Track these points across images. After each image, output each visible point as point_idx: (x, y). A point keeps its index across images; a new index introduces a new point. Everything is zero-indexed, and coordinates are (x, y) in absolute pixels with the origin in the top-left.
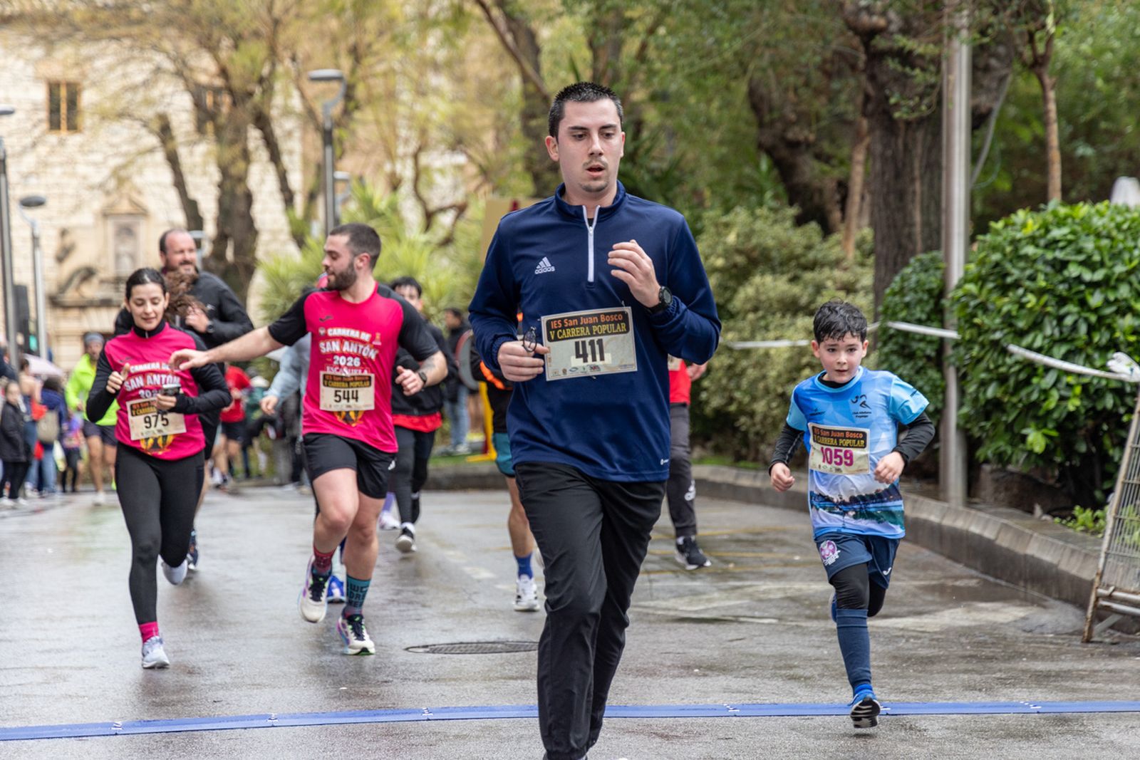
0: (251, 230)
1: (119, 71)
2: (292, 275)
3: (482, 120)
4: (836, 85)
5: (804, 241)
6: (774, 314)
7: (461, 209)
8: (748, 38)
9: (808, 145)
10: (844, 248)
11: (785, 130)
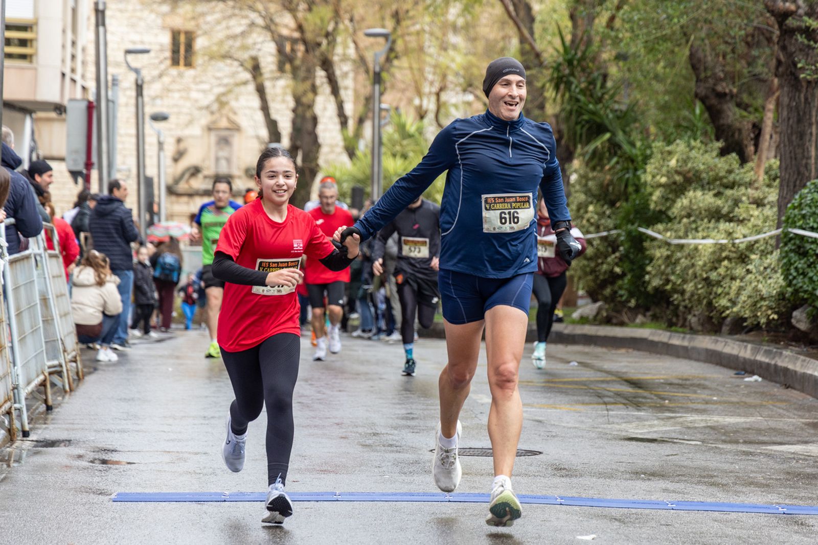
0: (315, 144)
1: (224, 24)
2: (345, 178)
4: (755, 52)
5: (727, 167)
6: (702, 220)
8: (691, 16)
9: (732, 96)
10: (756, 173)
11: (715, 85)
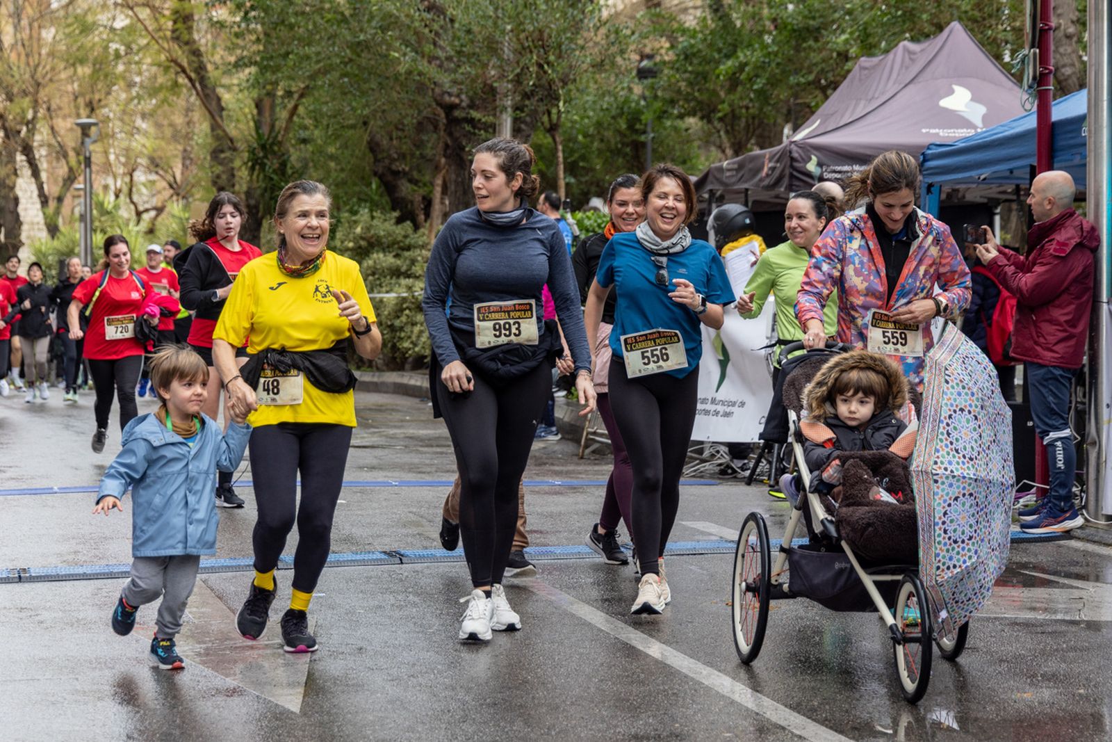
0: (17, 222)
2: (50, 252)
3: (174, 151)
4: (425, 138)
5: (403, 233)
6: (385, 277)
7: (160, 210)
8: (372, 108)
9: (405, 173)
10: (428, 237)
11: (390, 164)
